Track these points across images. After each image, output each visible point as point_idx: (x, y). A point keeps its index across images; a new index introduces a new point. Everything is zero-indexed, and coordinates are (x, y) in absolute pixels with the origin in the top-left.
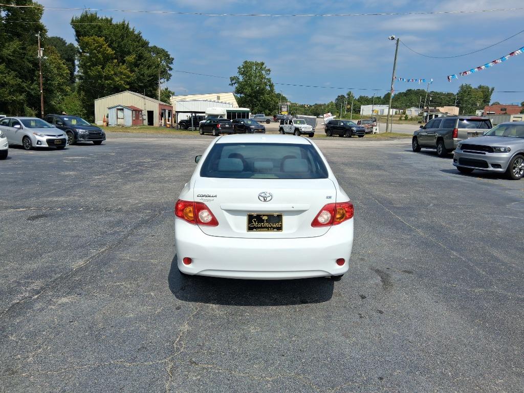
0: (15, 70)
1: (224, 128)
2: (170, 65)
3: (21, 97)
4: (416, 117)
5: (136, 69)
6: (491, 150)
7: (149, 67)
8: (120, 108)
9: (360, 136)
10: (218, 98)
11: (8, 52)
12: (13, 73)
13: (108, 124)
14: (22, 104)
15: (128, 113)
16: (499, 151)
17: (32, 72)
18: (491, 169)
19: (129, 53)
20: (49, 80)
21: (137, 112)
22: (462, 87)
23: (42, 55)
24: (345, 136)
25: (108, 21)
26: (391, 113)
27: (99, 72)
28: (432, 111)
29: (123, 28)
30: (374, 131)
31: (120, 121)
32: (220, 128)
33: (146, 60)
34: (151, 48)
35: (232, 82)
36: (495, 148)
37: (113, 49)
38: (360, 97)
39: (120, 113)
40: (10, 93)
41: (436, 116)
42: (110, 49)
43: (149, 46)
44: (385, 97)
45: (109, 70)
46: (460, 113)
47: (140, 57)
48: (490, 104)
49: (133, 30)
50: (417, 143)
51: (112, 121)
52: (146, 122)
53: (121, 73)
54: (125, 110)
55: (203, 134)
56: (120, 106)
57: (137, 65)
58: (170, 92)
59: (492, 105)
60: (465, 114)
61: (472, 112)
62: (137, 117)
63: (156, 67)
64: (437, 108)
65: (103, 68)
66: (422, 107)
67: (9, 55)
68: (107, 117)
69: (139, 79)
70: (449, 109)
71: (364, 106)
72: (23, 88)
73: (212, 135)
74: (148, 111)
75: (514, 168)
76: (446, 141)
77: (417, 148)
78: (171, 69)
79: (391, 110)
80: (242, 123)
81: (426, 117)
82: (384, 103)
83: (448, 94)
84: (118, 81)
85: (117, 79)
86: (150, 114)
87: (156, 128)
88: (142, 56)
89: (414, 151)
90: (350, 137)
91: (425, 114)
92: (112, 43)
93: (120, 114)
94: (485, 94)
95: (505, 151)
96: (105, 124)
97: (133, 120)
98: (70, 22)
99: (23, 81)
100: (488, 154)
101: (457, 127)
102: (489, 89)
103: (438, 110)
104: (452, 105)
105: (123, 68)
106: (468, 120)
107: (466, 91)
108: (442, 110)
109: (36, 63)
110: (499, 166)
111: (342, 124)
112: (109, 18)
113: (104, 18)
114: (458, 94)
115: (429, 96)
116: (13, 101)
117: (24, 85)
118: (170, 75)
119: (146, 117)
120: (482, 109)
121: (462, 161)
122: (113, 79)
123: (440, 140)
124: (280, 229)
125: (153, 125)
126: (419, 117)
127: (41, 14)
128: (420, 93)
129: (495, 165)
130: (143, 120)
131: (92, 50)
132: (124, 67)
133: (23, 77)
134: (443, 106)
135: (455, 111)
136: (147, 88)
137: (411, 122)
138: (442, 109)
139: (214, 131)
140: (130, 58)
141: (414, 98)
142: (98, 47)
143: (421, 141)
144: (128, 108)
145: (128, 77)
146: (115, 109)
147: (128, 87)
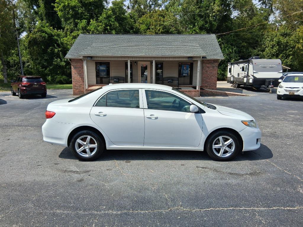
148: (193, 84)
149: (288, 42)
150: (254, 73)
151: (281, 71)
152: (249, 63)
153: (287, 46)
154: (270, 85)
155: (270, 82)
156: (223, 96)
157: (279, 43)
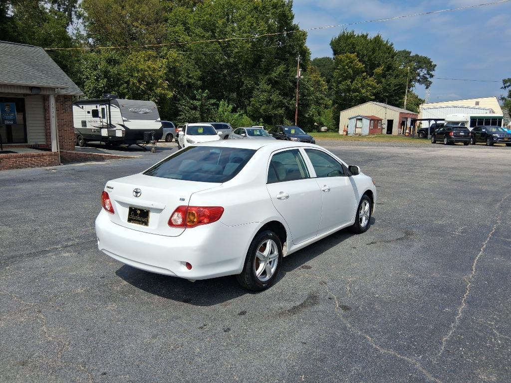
0: (279, 89)
1: (457, 136)
2: (431, 73)
3: (281, 111)
5: (383, 80)
7: (397, 76)
8: (359, 118)
10: (477, 103)
11: (275, 75)
12: (278, 92)
13: (347, 134)
14: (282, 117)
15: (366, 122)
17: (292, 90)
19: (379, 65)
20: (305, 96)
21: (375, 121)
23: (299, 75)
25: (364, 37)
27: (348, 86)
29: (375, 42)
31: (358, 131)
32: (453, 137)
33: (395, 70)
34: (413, 57)
35: (505, 85)
37: (364, 62)
39: (359, 122)
40: (273, 108)
42: (360, 64)
43: (411, 55)
45: (357, 84)
47: (389, 68)
49: (387, 41)
51: (351, 131)
52: (385, 131)
53: (368, 85)
54: (364, 120)
55: (434, 142)
56: (359, 116)
57: (384, 76)
58: (420, 100)
62: (375, 126)
63: (404, 76)
65: (352, 82)
67: (276, 78)
68: (348, 127)
69: (385, 90)
72: (284, 104)
73: (443, 144)
74: (388, 121)
78: (432, 76)
80: (484, 130)
84: (364, 93)
85: (363, 91)
86: (390, 122)
87: (395, 137)
88: (391, 67)
92: (363, 57)
93: (359, 124)
96: (345, 133)
97: (370, 130)
98: (330, 43)
99: (284, 98)
105: (371, 81)
109: (294, 82)
112: (365, 34)
113: (360, 35)
116: (275, 114)
117: (285, 101)
118: (431, 83)
119: (385, 126)
122: (360, 92)
124: (146, 223)
125: (391, 133)
127: (305, 39)
130: (382, 128)
131: (344, 66)
132: (371, 79)
133: (285, 95)
136: (393, 97)
139: (445, 140)
140: (378, 70)
142: (350, 63)
144: (367, 117)
145: (375, 88)
146: (355, 119)
147: (373, 97)
148: (28, 141)
149: (119, 74)
150: (124, 121)
151: (159, 119)
152: (109, 106)
153: (118, 80)
154: (152, 140)
155: (150, 135)
156: (83, 162)
157: (106, 74)
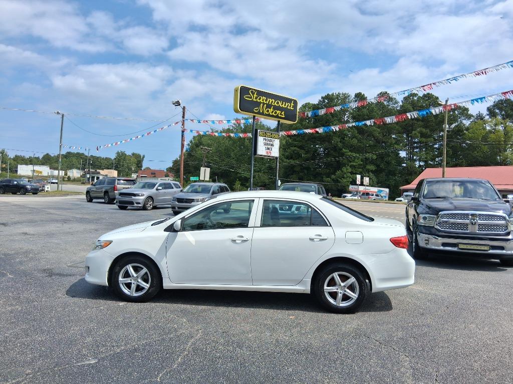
4: (78, 178)
6: (135, 195)
9: (34, 194)
16: (139, 196)
18: (136, 205)
22: (118, 153)
24: (18, 193)
26: (61, 174)
28: (93, 173)
30: (46, 189)
36: (137, 194)
38: (16, 156)
41: (98, 178)
44: (43, 158)
46: (119, 175)
48: (143, 169)
50: (90, 196)
59: (144, 170)
60: (123, 176)
61: (128, 175)
64: (98, 171)
66: (83, 169)
70: (109, 172)
71: (21, 166)
75: (147, 204)
76: (110, 194)
77: (90, 200)
79: (61, 172)
81: (89, 178)
82: (43, 164)
83: (106, 158)
89: (88, 202)
90: (25, 194)
91: (88, 176)
94: (138, 160)
95: (142, 196)
100: (133, 197)
101: (116, 184)
102: (140, 156)
103: (99, 173)
104: (111, 169)
106: (123, 180)
107: (121, 156)
108: (104, 172)
110: (139, 203)
111: (16, 183)
114: (115, 159)
115: (89, 160)
120: (136, 172)
121: (121, 202)
123: (106, 192)
126: (82, 179)
128: (79, 155)
129: (137, 203)
134: (103, 169)
135: (114, 173)
137: (74, 183)
138: (102, 172)
141: (74, 160)
143: (92, 195)
